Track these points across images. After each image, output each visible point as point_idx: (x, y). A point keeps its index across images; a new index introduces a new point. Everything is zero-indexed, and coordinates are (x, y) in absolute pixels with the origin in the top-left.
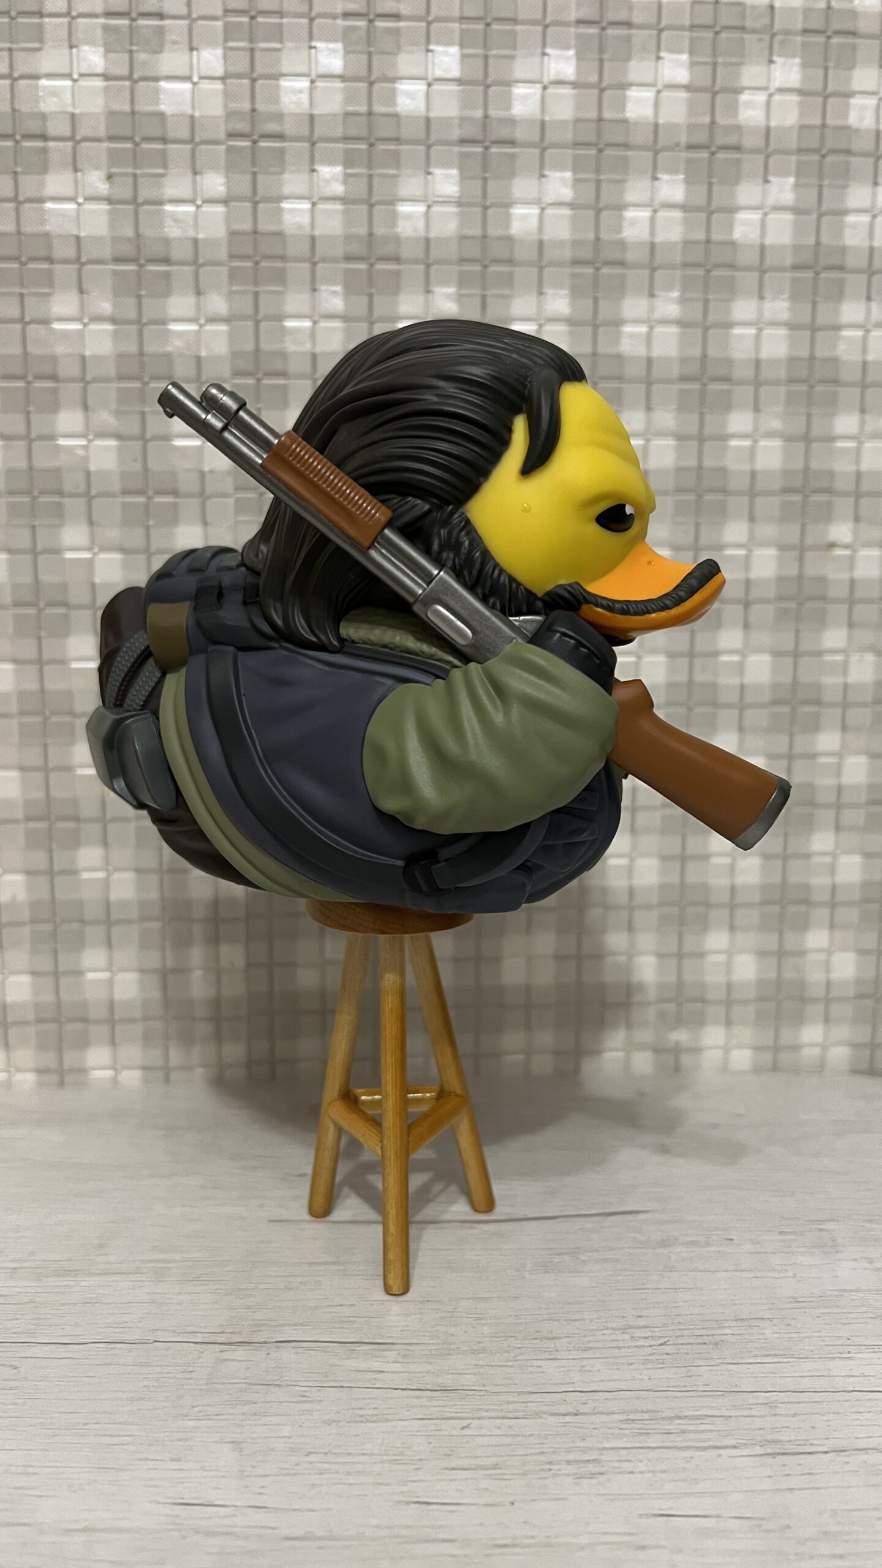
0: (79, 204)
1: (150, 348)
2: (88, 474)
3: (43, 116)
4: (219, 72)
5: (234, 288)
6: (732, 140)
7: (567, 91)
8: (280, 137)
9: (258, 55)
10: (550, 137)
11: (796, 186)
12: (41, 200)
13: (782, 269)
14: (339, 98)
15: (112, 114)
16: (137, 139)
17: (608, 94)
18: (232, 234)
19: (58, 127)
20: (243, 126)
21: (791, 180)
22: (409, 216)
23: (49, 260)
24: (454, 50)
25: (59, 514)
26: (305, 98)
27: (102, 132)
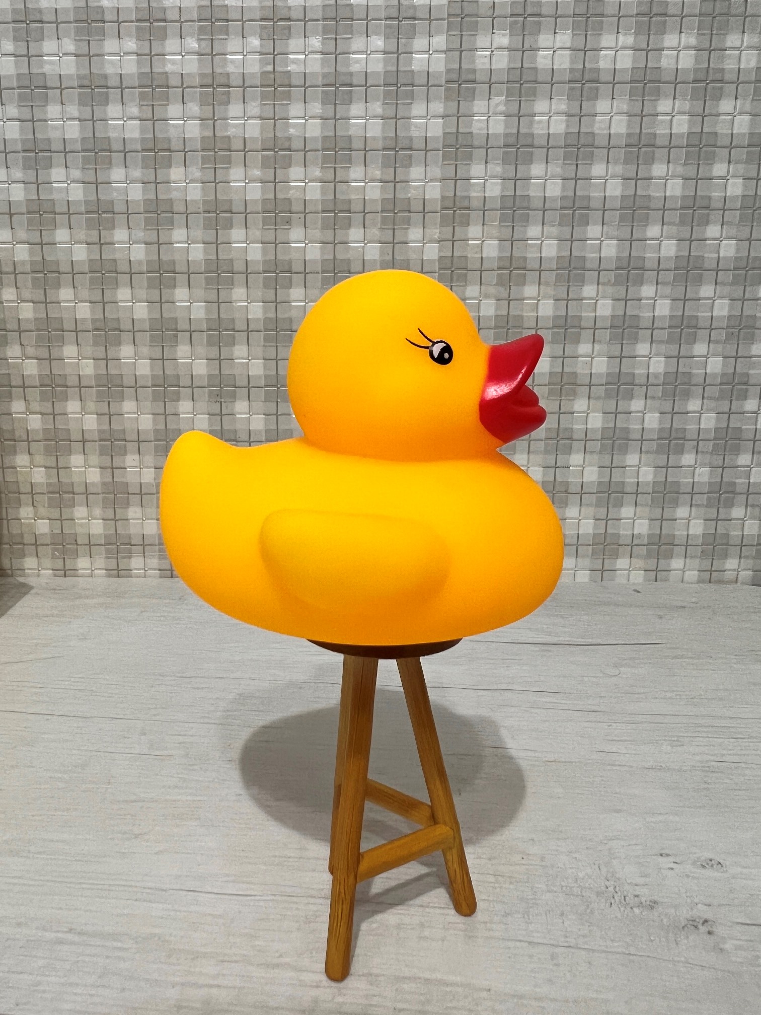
0: (367, 120)
3: (351, 74)
4: (444, 48)
5: (445, 163)
6: (719, 76)
7: (629, 52)
8: (474, 82)
9: (464, 38)
10: (618, 77)
11: (753, 101)
12: (348, 118)
13: (742, 146)
14: (506, 60)
16: (399, 85)
17: (651, 54)
19: (358, 79)
20: (454, 76)
22: (540, 122)
23: (350, 149)
24: (569, 32)
26: (487, 60)
27: (381, 82)
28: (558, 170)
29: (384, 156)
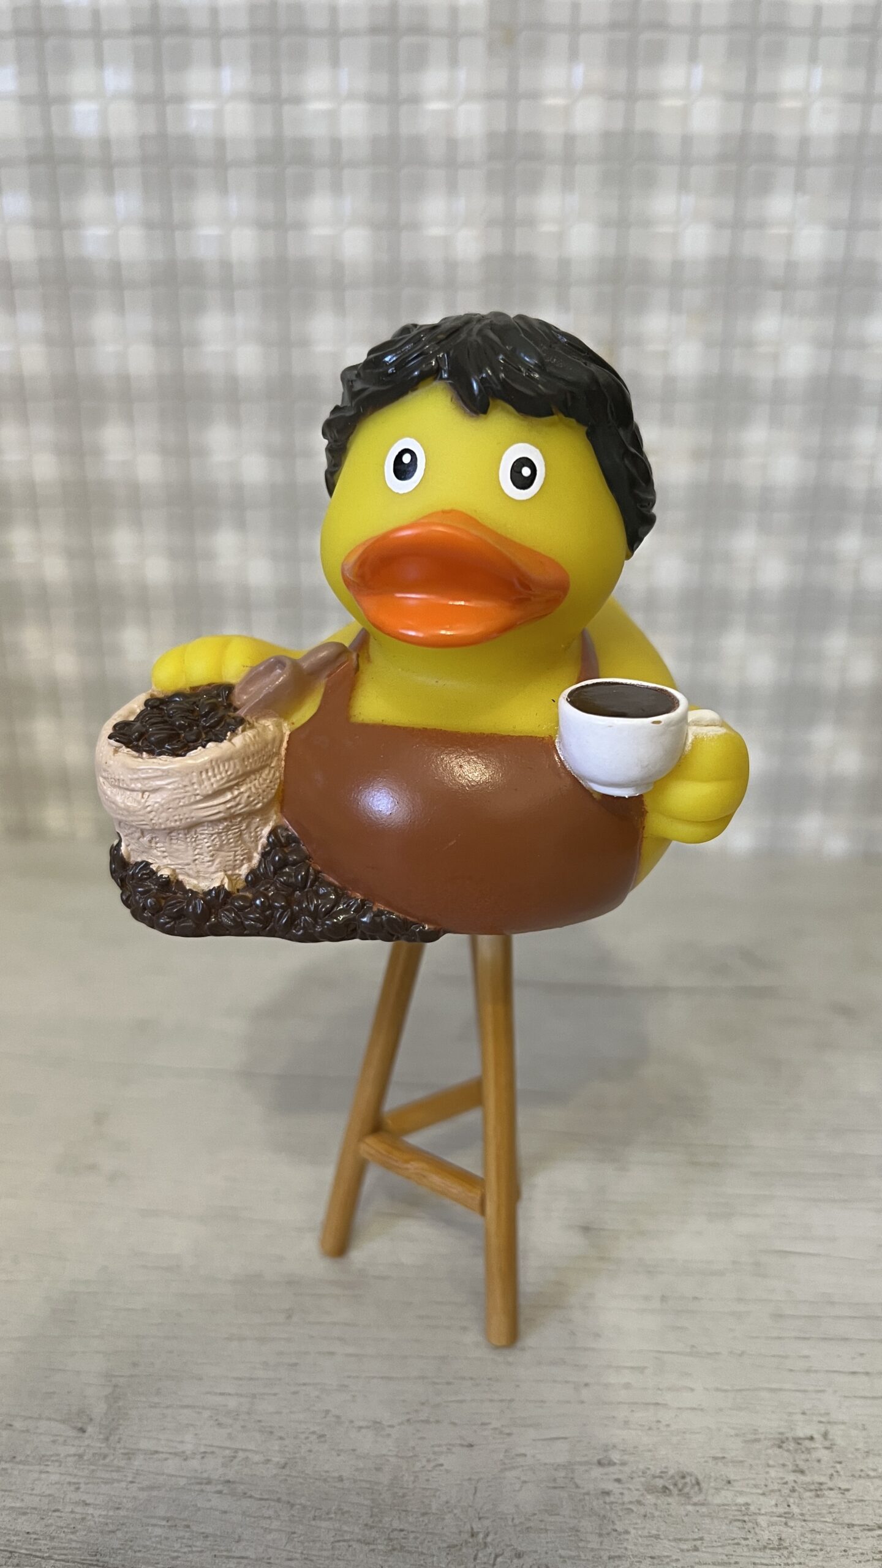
1: (406, 128)
28: (715, 79)
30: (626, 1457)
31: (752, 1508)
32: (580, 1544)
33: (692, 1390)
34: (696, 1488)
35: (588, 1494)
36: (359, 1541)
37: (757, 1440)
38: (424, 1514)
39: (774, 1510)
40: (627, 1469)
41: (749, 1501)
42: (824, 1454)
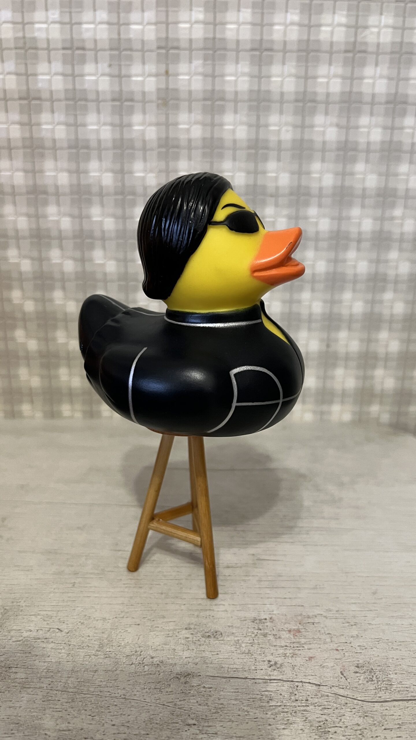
0: (98, 78)
1: (126, 136)
2: (101, 187)
3: (83, 41)
4: (154, 21)
6: (363, 48)
7: (296, 28)
8: (177, 48)
9: (170, 13)
10: (288, 47)
11: (389, 68)
12: (82, 75)
13: (380, 103)
14: (202, 31)
15: (111, 40)
16: (121, 50)
17: (312, 29)
18: (158, 90)
19: (89, 45)
20: (163, 44)
21: (387, 65)
22: (229, 81)
23: (86, 100)
24: (249, 10)
25: (89, 202)
26: (188, 31)
27: (107, 47)
28: (244, 119)
29: (113, 107)
30: (196, 627)
31: (240, 642)
32: (176, 654)
33: (224, 605)
34: (221, 635)
35: (180, 638)
36: (94, 655)
37: (245, 620)
38: (119, 646)
39: (248, 641)
40: (196, 631)
41: (239, 639)
42: (268, 624)
